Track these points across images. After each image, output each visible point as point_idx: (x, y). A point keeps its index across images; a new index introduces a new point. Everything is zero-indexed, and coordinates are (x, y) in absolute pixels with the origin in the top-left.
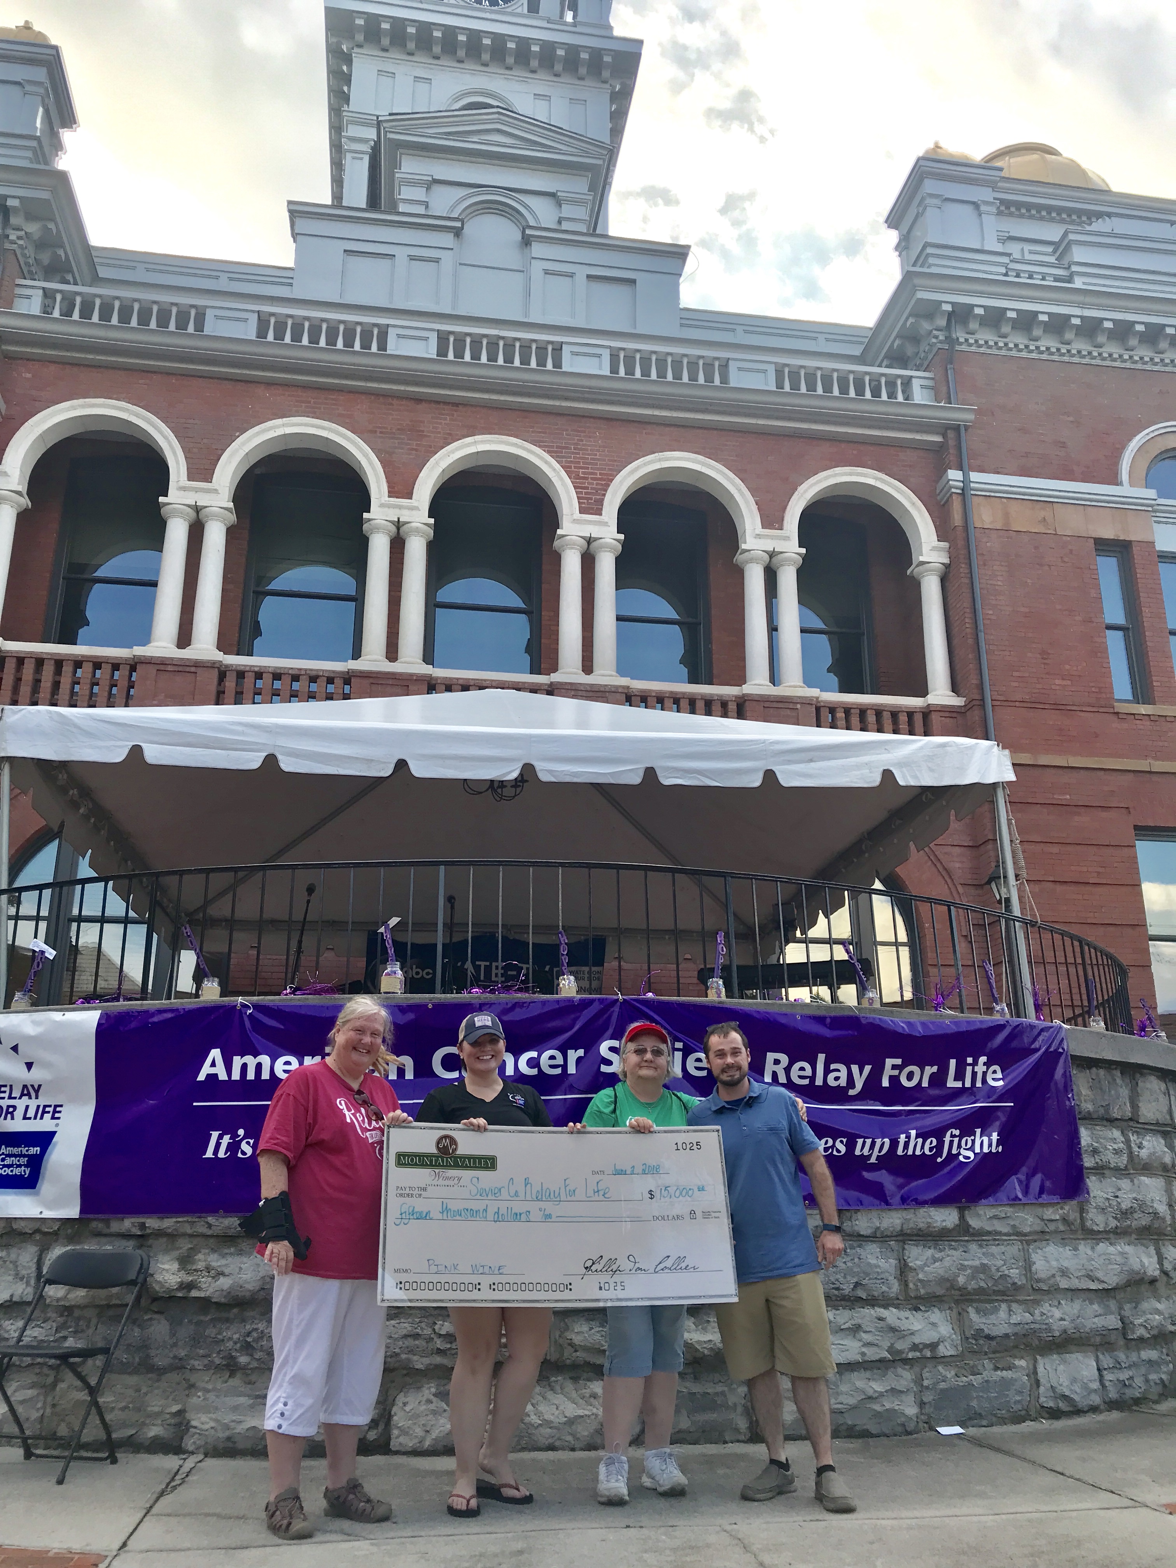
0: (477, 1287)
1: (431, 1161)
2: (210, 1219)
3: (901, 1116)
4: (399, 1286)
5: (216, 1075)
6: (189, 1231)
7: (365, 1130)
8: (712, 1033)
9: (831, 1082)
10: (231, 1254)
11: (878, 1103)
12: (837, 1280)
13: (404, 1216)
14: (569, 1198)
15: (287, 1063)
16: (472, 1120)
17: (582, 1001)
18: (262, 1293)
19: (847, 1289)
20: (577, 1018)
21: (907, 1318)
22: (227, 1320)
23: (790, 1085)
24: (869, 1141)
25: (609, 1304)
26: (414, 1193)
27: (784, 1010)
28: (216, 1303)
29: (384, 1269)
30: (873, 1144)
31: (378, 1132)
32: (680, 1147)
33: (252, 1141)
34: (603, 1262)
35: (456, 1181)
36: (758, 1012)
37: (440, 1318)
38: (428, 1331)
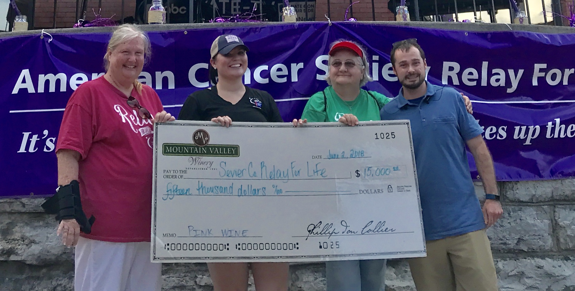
0: (226, 247)
1: (189, 150)
2: (25, 200)
3: (547, 108)
4: (167, 247)
5: (26, 89)
6: (8, 209)
7: (138, 127)
8: (397, 48)
9: (494, 83)
10: (40, 226)
11: (529, 98)
12: (504, 237)
13: (169, 192)
14: (295, 177)
15: (80, 79)
16: (220, 118)
17: (300, 25)
18: (64, 256)
19: (512, 244)
20: (298, 39)
21: (560, 266)
22: (38, 278)
23: (462, 87)
24: (524, 128)
25: (327, 259)
26: (177, 175)
27: (455, 29)
28: (28, 265)
29: (155, 234)
30: (527, 130)
31: (148, 128)
32: (379, 137)
33: (54, 139)
34: (322, 226)
35: (209, 165)
36: (436, 31)
37: (200, 273)
38: (191, 283)
